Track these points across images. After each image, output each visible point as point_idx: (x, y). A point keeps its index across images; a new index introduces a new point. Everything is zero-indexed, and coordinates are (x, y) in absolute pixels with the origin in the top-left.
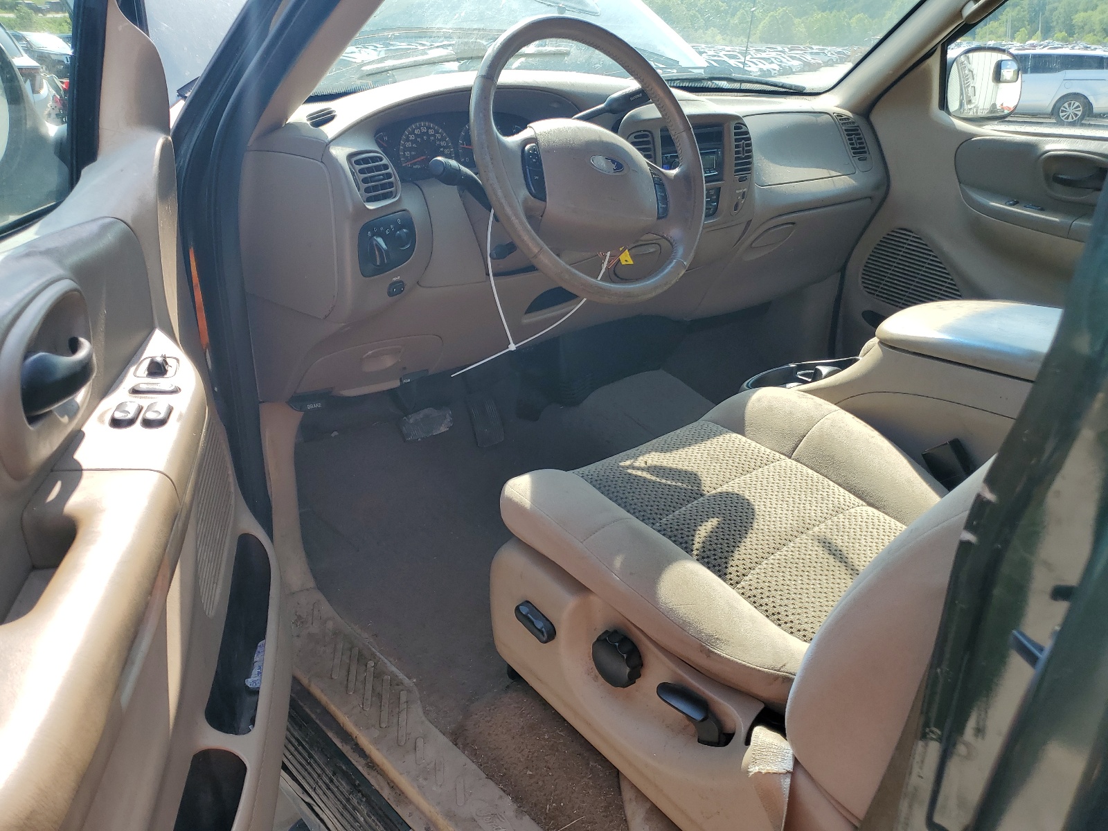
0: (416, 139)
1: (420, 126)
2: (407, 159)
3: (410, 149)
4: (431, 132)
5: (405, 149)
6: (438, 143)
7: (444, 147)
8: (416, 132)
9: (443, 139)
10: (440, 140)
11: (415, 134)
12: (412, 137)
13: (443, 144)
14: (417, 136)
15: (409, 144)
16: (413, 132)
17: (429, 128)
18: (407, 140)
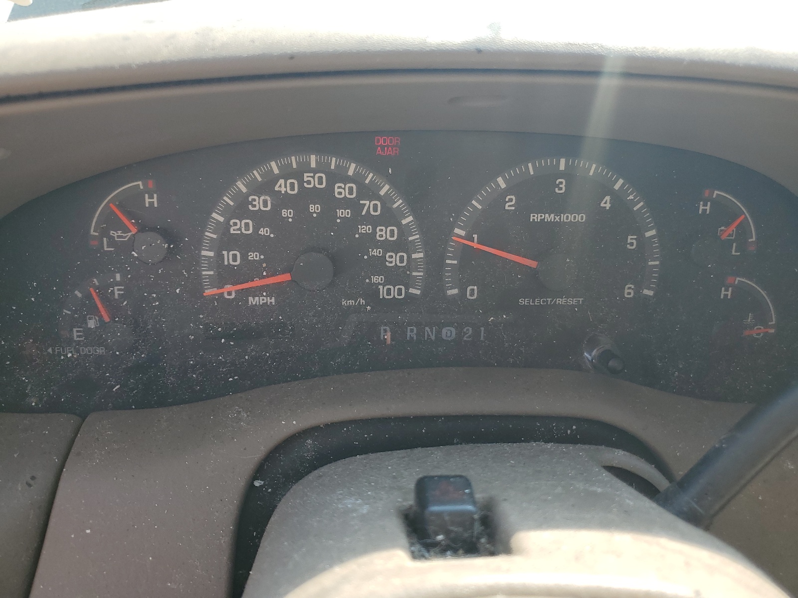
0: (276, 209)
1: (305, 167)
2: (226, 275)
3: (243, 243)
4: (342, 191)
5: (227, 241)
6: (365, 229)
7: (387, 246)
8: (282, 186)
9: (389, 217)
10: (375, 222)
11: (276, 195)
12: (260, 203)
13: (384, 233)
14: (282, 201)
15: (241, 227)
16: (266, 187)
17: (334, 177)
18: (241, 210)
